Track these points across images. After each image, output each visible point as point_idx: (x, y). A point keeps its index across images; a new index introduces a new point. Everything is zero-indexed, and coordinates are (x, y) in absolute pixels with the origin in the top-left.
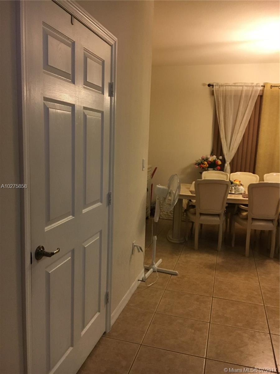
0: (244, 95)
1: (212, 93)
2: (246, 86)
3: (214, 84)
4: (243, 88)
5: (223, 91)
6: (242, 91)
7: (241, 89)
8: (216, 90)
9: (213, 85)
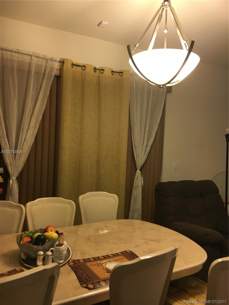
0: (33, 70)
2: (36, 56)
4: (31, 58)
6: (30, 64)
7: (29, 61)
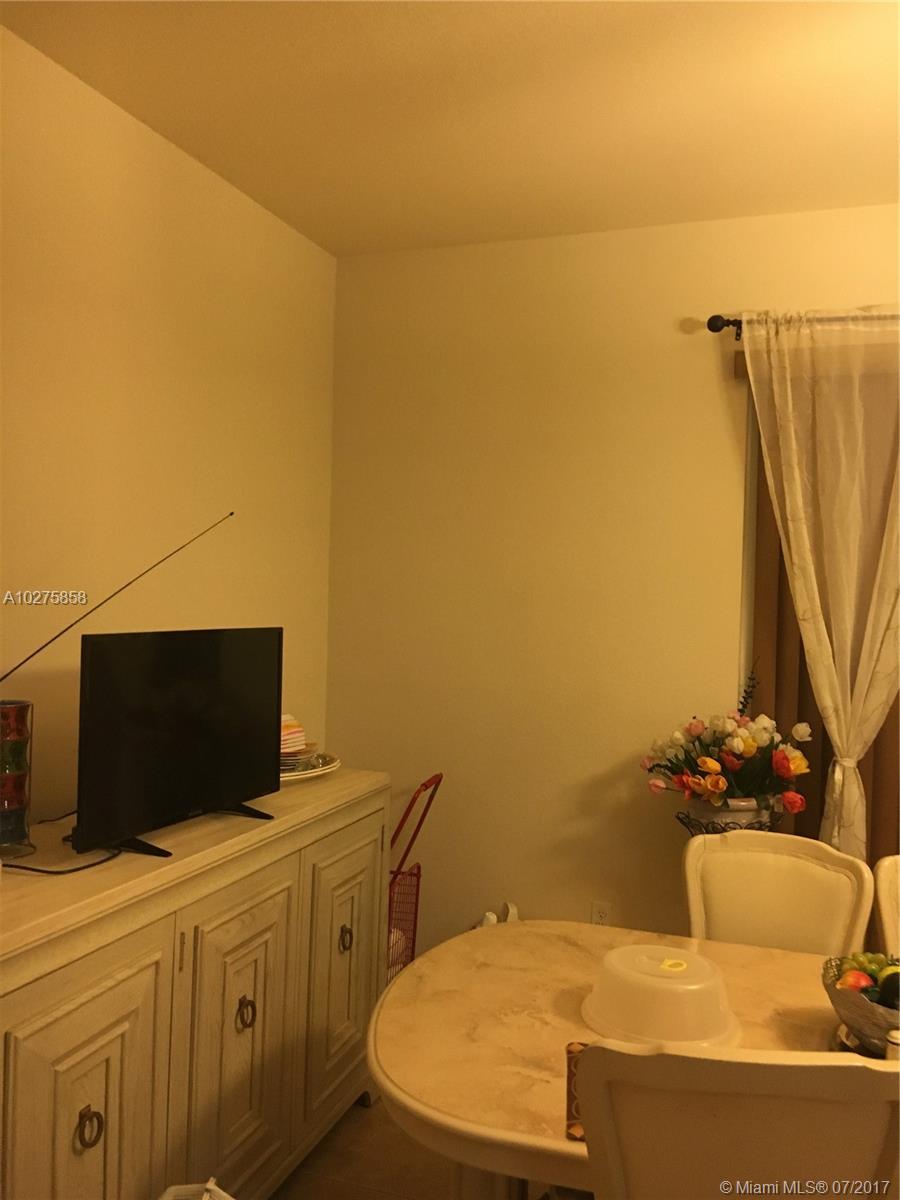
1: (736, 368)
3: (744, 318)
5: (796, 353)
8: (756, 354)
9: (738, 324)
